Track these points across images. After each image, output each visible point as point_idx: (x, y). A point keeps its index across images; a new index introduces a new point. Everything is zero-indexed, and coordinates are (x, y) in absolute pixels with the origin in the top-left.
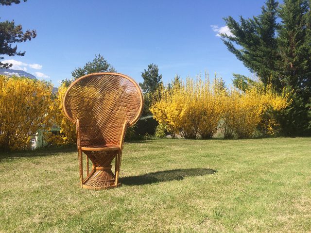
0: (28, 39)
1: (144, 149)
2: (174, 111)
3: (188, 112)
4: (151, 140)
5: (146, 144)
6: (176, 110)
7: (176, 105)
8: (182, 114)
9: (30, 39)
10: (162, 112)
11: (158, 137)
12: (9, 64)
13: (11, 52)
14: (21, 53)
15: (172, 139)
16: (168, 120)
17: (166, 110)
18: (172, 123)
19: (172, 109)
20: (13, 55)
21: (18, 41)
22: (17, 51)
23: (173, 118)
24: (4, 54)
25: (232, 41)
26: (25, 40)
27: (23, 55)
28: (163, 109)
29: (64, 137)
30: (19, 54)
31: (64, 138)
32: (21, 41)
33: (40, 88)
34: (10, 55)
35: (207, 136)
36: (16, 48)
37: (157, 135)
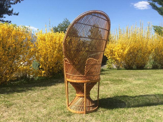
0: (18, 2)
1: (106, 82)
2: (120, 50)
3: (129, 50)
4: (106, 72)
5: (104, 76)
6: (121, 49)
7: (121, 46)
8: (126, 52)
9: (20, 2)
10: (110, 51)
11: (108, 68)
12: (9, 21)
13: (10, 13)
14: (16, 13)
15: (118, 69)
16: (115, 57)
17: (114, 50)
18: (118, 59)
19: (118, 49)
20: (11, 15)
21: (12, 4)
22: (14, 12)
23: (119, 55)
24: (5, 14)
25: (155, 3)
26: (16, 3)
27: (17, 14)
28: (111, 49)
29: (43, 70)
30: (15, 14)
31: (43, 72)
32: (14, 4)
33: (20, 33)
34: (9, 15)
35: (141, 67)
36: (12, 10)
37: (108, 67)
